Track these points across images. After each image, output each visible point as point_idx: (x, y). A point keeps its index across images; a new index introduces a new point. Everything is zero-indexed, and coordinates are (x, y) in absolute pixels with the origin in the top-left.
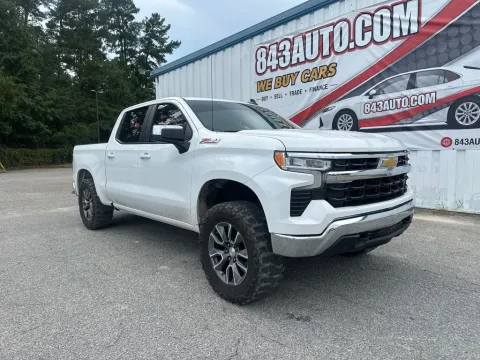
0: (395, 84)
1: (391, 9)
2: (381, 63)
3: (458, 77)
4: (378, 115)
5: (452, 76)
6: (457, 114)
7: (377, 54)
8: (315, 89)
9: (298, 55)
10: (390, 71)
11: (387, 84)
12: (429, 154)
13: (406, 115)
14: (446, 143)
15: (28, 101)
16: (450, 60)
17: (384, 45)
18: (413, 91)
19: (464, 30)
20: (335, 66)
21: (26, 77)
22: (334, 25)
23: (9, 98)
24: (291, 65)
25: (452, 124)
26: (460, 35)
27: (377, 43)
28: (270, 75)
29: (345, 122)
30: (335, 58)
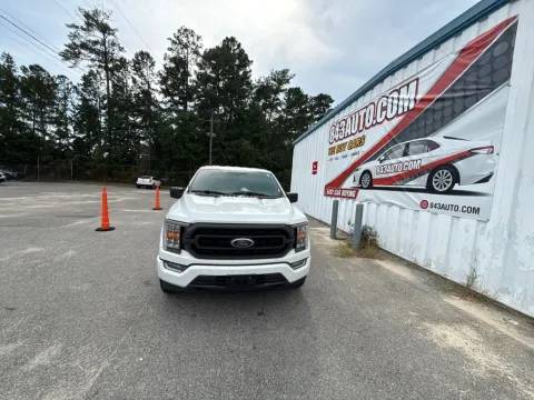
0: (396, 152)
1: (399, 91)
2: (389, 136)
3: (438, 146)
4: (384, 176)
5: (434, 146)
6: (434, 180)
7: (388, 127)
8: (353, 154)
9: (348, 131)
10: (394, 142)
11: (391, 152)
12: (411, 213)
13: (399, 178)
14: (424, 205)
15: (261, 158)
16: (434, 131)
17: (392, 121)
18: (406, 158)
19: (447, 104)
20: (364, 138)
21: (261, 146)
22: (366, 107)
23: (251, 156)
24: (345, 138)
25: (430, 189)
26: (443, 108)
27: (388, 119)
28: (335, 144)
29: (366, 180)
30: (365, 132)
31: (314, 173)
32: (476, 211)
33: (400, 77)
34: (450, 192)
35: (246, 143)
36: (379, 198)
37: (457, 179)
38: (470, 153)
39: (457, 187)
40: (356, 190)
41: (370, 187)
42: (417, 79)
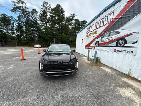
0: (106, 35)
1: (107, 16)
2: (104, 30)
3: (120, 33)
4: (103, 42)
5: (118, 33)
6: (118, 43)
7: (104, 28)
8: (94, 36)
9: (92, 30)
10: (106, 32)
11: (105, 35)
12: (111, 53)
13: (108, 43)
14: (115, 50)
15: (68, 38)
16: (119, 28)
17: (105, 26)
18: (110, 37)
19: (123, 19)
20: (97, 31)
21: (68, 35)
22: (97, 22)
23: (65, 38)
24: (91, 32)
25: (117, 46)
26: (122, 21)
27: (104, 25)
28: (88, 34)
29: (97, 44)
30: (97, 30)
31: (82, 42)
32: (132, 52)
33: (108, 12)
34: (124, 46)
35: (64, 34)
36: (101, 49)
37: (126, 42)
38: (130, 34)
39: (126, 45)
40: (94, 46)
41: (99, 46)
42: (113, 12)
